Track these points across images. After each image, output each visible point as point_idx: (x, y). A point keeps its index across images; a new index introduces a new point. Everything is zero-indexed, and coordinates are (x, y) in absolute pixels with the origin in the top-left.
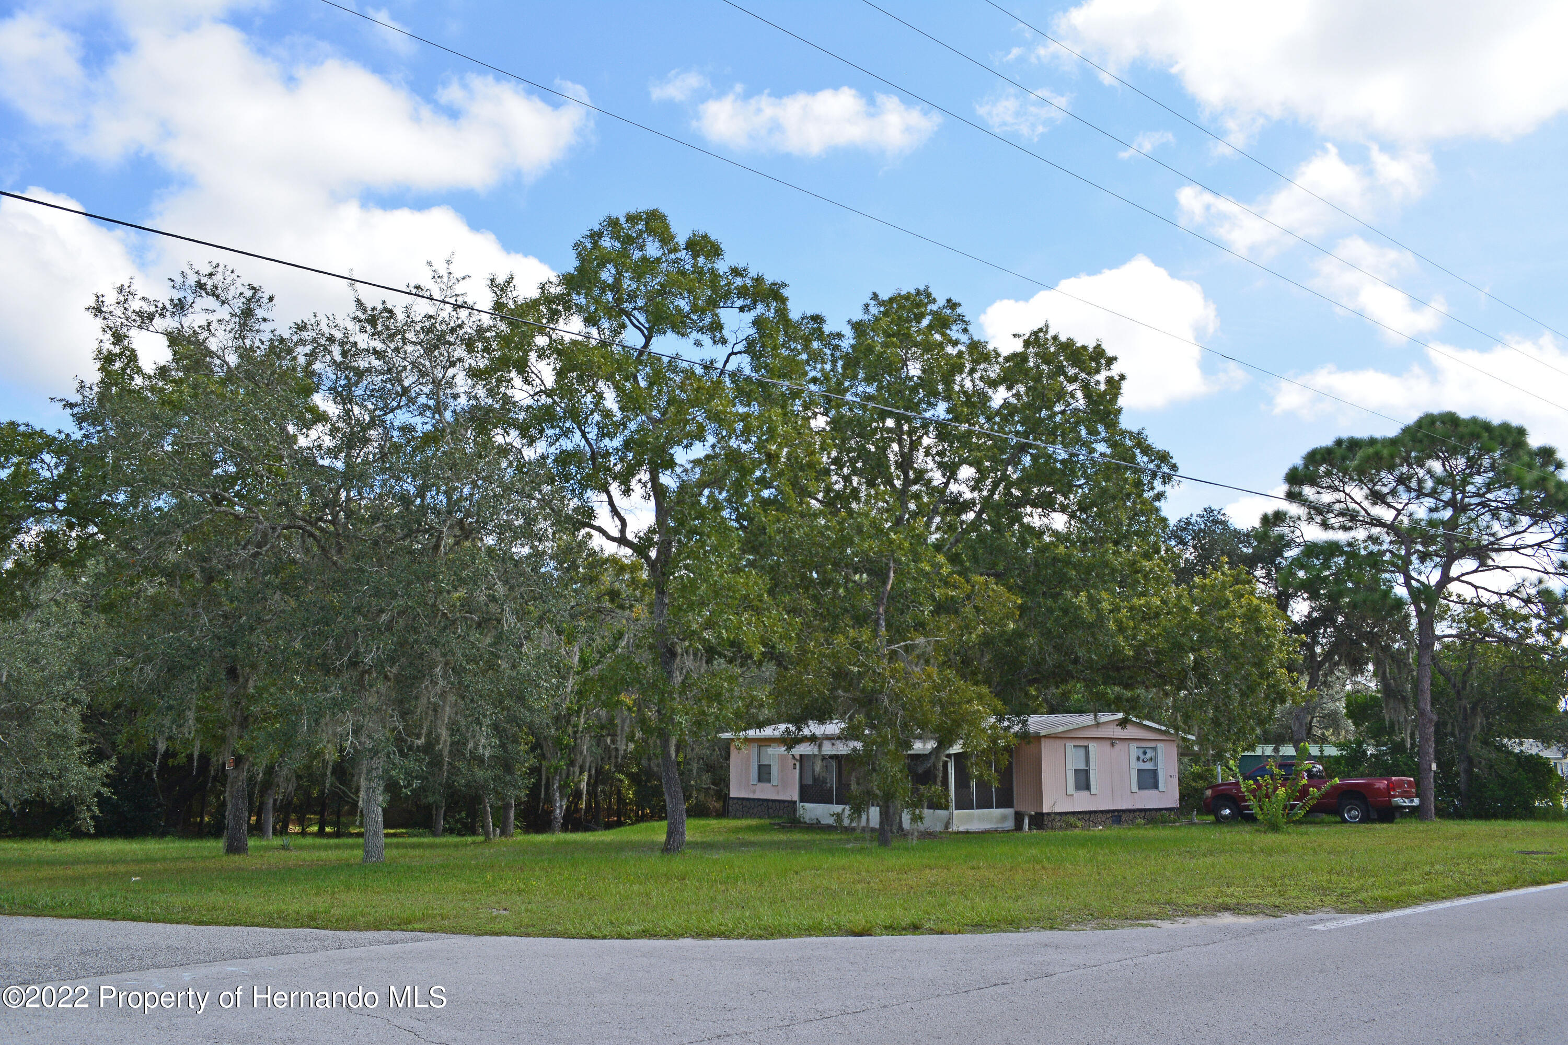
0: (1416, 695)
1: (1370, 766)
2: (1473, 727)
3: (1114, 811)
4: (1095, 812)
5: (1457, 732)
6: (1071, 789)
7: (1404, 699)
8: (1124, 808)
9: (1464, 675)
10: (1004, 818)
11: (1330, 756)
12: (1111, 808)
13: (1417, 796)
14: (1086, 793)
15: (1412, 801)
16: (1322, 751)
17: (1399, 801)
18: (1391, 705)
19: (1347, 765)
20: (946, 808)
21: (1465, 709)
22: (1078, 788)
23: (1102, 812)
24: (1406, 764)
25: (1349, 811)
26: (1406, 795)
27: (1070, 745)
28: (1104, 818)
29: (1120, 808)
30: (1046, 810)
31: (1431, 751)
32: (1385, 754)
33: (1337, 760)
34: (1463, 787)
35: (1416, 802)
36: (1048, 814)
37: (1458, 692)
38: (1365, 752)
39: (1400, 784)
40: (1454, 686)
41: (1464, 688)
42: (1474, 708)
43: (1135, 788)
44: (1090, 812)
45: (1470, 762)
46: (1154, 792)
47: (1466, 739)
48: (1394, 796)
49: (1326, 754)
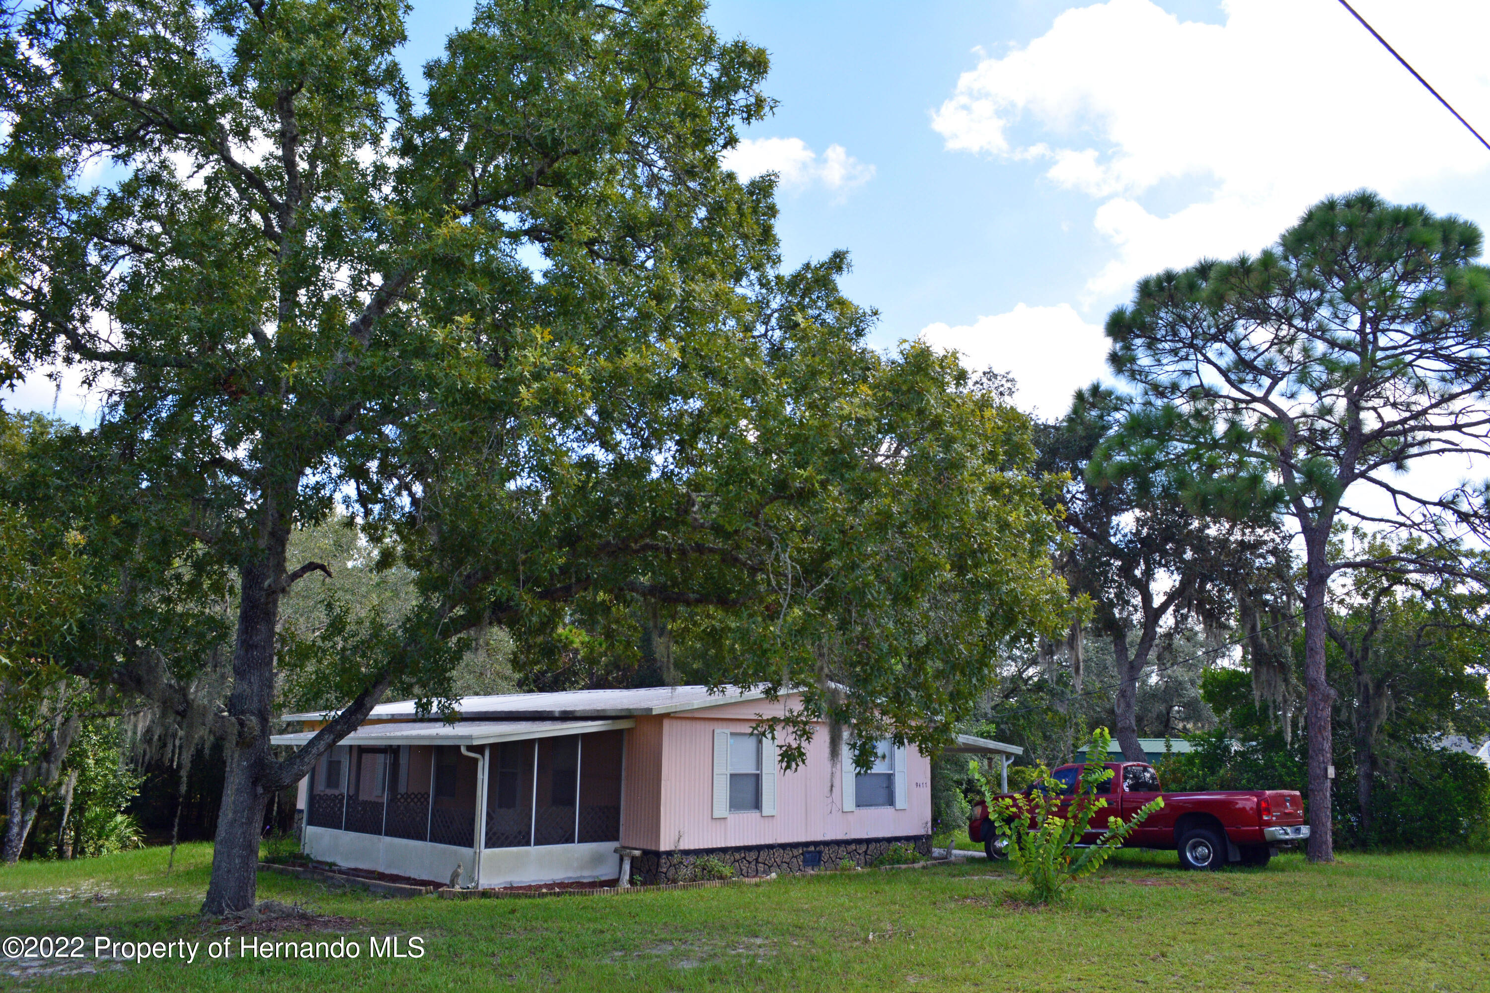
0: (1301, 664)
1: (1234, 768)
2: (1377, 713)
3: (807, 844)
4: (770, 847)
5: (1354, 720)
6: (721, 808)
7: (1283, 668)
8: (829, 837)
9: (1365, 639)
10: (597, 860)
11: (1179, 754)
12: (803, 839)
13: (1305, 823)
14: (754, 815)
15: (1298, 831)
16: (1168, 747)
17: (1276, 832)
18: (1263, 677)
19: (1203, 766)
20: (469, 842)
21: (1366, 687)
22: (735, 805)
23: (783, 846)
24: (1284, 766)
25: (1194, 847)
26: (1287, 820)
27: (722, 732)
28: (787, 855)
29: (819, 837)
30: (665, 844)
31: (1327, 746)
32: (1255, 751)
33: (1190, 759)
34: (1362, 799)
35: (1305, 831)
36: (669, 853)
37: (1356, 664)
38: (1227, 749)
39: (1280, 801)
40: (1351, 654)
41: (1365, 657)
42: (1379, 686)
43: (849, 804)
44: (759, 848)
45: (1373, 762)
46: (887, 811)
47: (1368, 730)
48: (1269, 824)
49: (1174, 750)
